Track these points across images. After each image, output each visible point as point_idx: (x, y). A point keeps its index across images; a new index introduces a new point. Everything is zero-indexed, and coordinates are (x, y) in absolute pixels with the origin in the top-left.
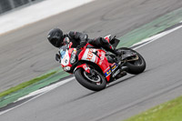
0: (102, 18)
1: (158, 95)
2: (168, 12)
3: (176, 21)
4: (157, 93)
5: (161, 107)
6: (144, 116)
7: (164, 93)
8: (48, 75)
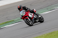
0: (31, 5)
1: (45, 31)
2: (52, 5)
3: (54, 8)
4: (45, 30)
5: (46, 35)
6: (40, 37)
7: (48, 30)
8: (12, 21)
